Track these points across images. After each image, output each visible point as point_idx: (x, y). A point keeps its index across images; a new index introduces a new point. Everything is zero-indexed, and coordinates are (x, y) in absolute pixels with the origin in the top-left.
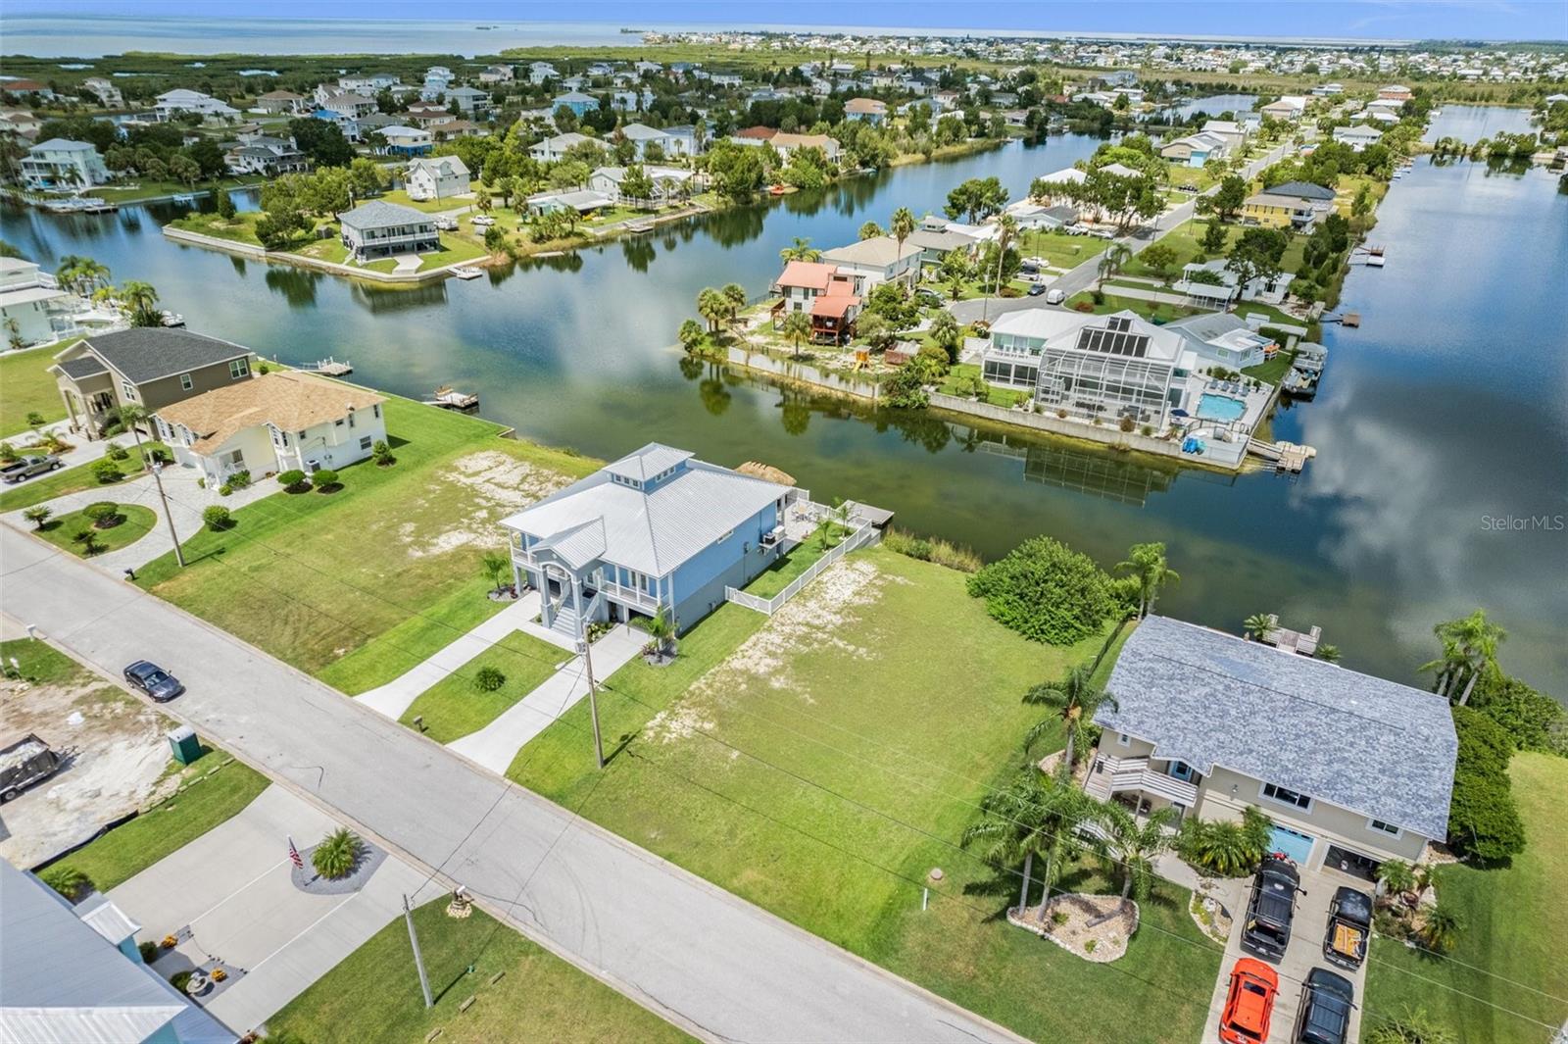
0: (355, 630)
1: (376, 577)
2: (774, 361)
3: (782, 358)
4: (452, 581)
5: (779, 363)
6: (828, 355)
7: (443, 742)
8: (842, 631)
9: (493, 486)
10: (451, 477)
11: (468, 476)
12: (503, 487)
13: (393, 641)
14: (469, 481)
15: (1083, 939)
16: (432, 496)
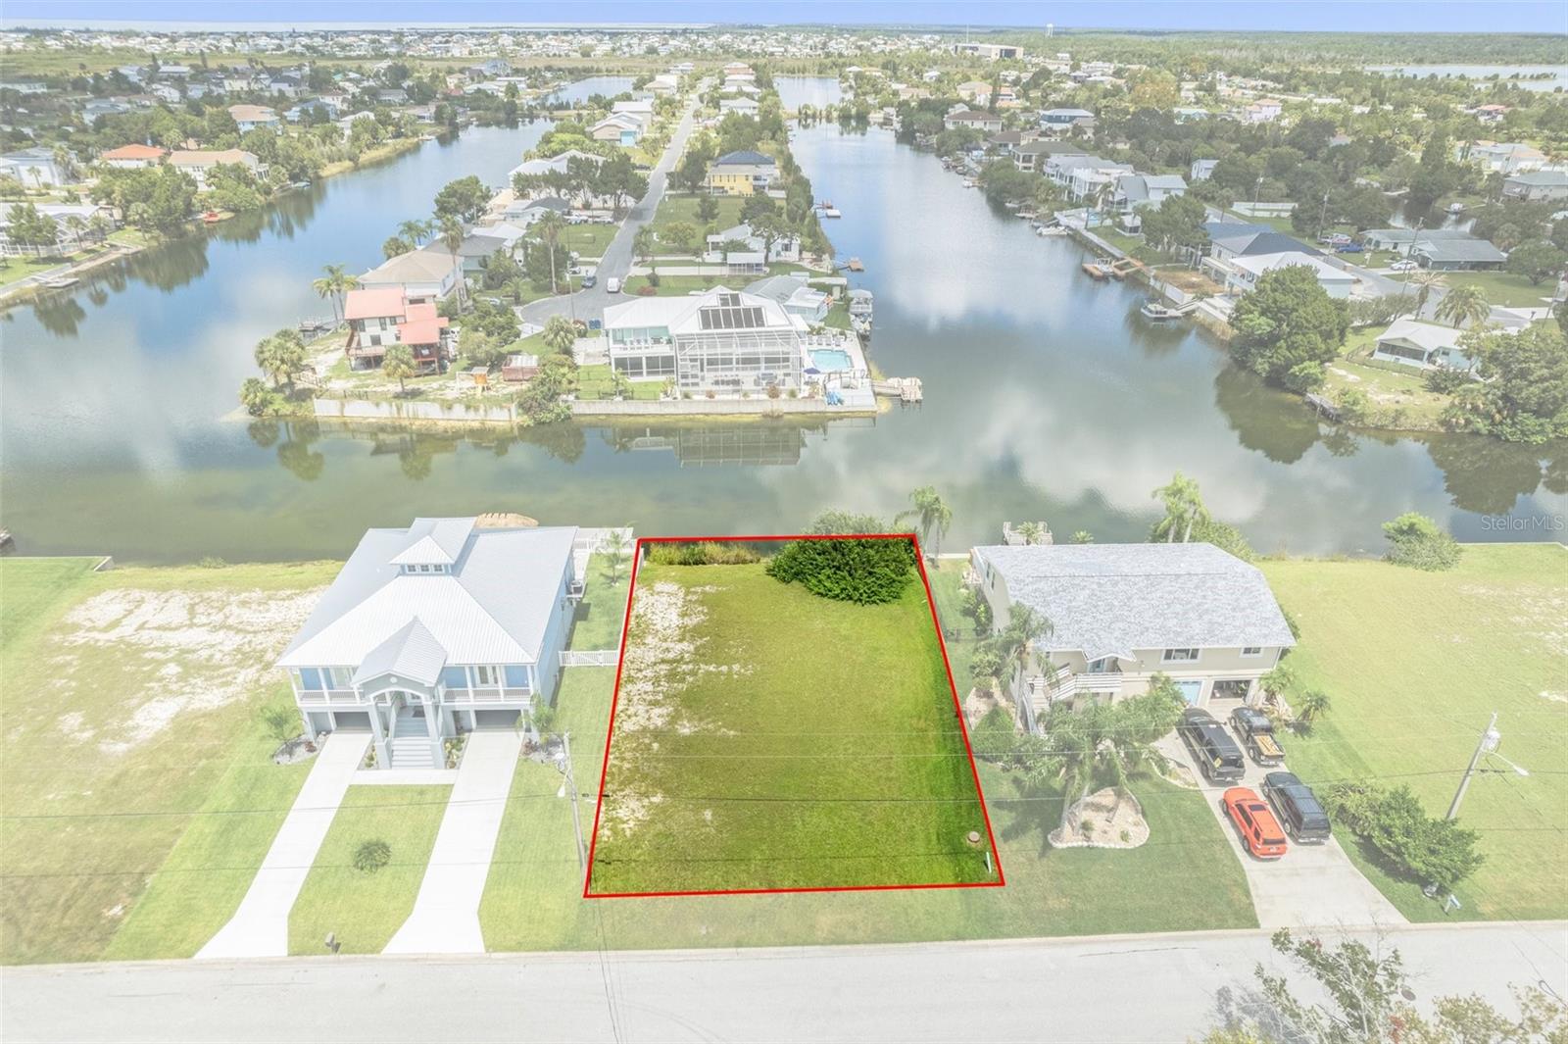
0: (112, 875)
1: (79, 798)
2: (377, 405)
3: (386, 399)
4: (203, 762)
5: (384, 406)
6: (435, 385)
7: (376, 950)
8: (700, 655)
9: (155, 633)
10: (80, 638)
11: (106, 630)
12: (171, 629)
13: (189, 865)
14: (113, 635)
15: (1115, 834)
16: (72, 671)
